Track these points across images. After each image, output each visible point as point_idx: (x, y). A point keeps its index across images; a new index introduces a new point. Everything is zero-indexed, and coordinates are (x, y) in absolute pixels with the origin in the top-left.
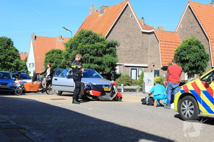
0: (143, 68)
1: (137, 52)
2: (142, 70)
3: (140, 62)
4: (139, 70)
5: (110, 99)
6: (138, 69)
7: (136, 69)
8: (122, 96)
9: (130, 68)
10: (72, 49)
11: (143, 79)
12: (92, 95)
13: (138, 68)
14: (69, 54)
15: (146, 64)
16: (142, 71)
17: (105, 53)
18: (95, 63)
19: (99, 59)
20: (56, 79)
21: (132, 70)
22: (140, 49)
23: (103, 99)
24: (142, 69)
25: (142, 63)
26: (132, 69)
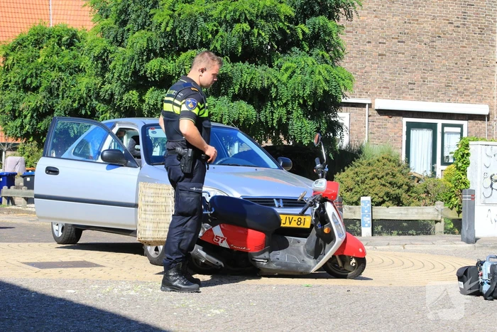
0: (465, 123)
1: (438, 43)
2: (458, 130)
3: (451, 92)
4: (446, 129)
5: (310, 268)
6: (444, 125)
7: (433, 127)
8: (364, 253)
9: (405, 120)
10: (128, 26)
11: (464, 173)
12: (225, 245)
13: (440, 122)
14: (112, 49)
15: (480, 101)
16: (461, 134)
17: (286, 43)
18: (235, 98)
19: (257, 75)
20: (52, 171)
21: (414, 133)
22: (450, 28)
23: (273, 266)
24: (461, 126)
25: (463, 95)
26: (410, 126)
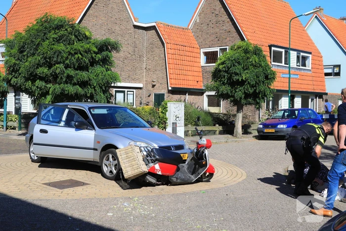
0: (134, 90)
1: (125, 61)
2: (132, 93)
3: (130, 79)
4: (128, 93)
6: (128, 91)
7: (124, 92)
8: (214, 172)
9: (115, 89)
11: (166, 115)
12: (160, 173)
13: (126, 90)
15: (140, 83)
16: (133, 94)
18: (75, 84)
19: (84, 75)
20: (43, 131)
21: (117, 94)
22: (130, 55)
23: (179, 181)
24: (133, 92)
25: (134, 80)
26: (116, 92)
